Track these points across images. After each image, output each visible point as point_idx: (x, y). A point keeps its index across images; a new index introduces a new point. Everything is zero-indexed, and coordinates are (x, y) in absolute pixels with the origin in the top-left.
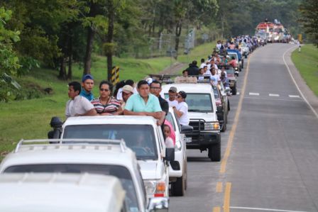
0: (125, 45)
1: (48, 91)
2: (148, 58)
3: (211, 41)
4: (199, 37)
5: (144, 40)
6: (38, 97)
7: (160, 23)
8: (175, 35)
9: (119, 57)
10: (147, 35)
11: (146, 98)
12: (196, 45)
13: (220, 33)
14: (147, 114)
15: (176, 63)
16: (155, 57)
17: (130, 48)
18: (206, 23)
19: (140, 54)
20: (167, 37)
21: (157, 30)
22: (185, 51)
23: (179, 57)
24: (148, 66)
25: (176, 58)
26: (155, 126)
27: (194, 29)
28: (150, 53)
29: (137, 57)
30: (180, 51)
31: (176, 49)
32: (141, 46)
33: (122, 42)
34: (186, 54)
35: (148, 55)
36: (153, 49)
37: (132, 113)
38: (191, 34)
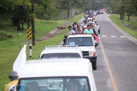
0: (50, 16)
1: (10, 37)
2: (58, 20)
3: (80, 14)
4: (76, 12)
5: (57, 14)
6: (5, 40)
7: (62, 8)
8: (67, 12)
9: (48, 20)
10: (58, 12)
11: (89, 30)
12: (75, 15)
13: (83, 11)
14: (90, 34)
15: (68, 22)
16: (61, 19)
17: (52, 17)
18: (78, 8)
19: (56, 19)
20: (65, 13)
21: (61, 10)
22: (72, 17)
23: (69, 19)
24: (56, 23)
25: (68, 20)
26: (92, 37)
27: (74, 10)
28: (59, 18)
29: (55, 20)
30: (69, 17)
31: (68, 16)
32: (56, 16)
33: (49, 15)
34: (71, 18)
35: (58, 19)
36: (60, 17)
37: (86, 34)
38: (73, 11)
